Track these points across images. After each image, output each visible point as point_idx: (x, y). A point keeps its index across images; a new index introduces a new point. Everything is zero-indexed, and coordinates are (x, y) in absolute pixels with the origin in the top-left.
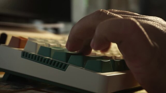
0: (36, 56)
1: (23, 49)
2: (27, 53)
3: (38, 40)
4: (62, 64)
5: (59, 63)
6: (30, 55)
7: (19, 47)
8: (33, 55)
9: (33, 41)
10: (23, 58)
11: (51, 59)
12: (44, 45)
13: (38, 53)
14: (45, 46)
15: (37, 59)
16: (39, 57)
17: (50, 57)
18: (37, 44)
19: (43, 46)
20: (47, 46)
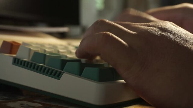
0: (28, 63)
1: (14, 55)
2: (19, 60)
3: (34, 45)
4: (57, 72)
5: (53, 70)
6: (22, 61)
7: (11, 53)
8: (25, 62)
9: (27, 46)
10: (14, 65)
11: (45, 66)
12: (38, 50)
13: (32, 60)
14: (40, 52)
15: (29, 66)
16: (32, 64)
17: (44, 64)
18: (30, 49)
19: (38, 52)
20: (43, 52)
